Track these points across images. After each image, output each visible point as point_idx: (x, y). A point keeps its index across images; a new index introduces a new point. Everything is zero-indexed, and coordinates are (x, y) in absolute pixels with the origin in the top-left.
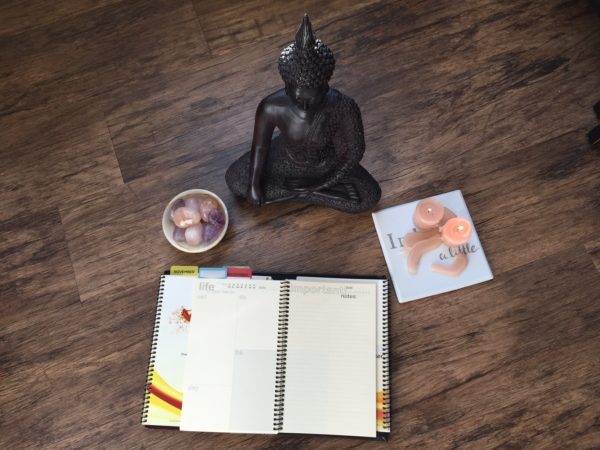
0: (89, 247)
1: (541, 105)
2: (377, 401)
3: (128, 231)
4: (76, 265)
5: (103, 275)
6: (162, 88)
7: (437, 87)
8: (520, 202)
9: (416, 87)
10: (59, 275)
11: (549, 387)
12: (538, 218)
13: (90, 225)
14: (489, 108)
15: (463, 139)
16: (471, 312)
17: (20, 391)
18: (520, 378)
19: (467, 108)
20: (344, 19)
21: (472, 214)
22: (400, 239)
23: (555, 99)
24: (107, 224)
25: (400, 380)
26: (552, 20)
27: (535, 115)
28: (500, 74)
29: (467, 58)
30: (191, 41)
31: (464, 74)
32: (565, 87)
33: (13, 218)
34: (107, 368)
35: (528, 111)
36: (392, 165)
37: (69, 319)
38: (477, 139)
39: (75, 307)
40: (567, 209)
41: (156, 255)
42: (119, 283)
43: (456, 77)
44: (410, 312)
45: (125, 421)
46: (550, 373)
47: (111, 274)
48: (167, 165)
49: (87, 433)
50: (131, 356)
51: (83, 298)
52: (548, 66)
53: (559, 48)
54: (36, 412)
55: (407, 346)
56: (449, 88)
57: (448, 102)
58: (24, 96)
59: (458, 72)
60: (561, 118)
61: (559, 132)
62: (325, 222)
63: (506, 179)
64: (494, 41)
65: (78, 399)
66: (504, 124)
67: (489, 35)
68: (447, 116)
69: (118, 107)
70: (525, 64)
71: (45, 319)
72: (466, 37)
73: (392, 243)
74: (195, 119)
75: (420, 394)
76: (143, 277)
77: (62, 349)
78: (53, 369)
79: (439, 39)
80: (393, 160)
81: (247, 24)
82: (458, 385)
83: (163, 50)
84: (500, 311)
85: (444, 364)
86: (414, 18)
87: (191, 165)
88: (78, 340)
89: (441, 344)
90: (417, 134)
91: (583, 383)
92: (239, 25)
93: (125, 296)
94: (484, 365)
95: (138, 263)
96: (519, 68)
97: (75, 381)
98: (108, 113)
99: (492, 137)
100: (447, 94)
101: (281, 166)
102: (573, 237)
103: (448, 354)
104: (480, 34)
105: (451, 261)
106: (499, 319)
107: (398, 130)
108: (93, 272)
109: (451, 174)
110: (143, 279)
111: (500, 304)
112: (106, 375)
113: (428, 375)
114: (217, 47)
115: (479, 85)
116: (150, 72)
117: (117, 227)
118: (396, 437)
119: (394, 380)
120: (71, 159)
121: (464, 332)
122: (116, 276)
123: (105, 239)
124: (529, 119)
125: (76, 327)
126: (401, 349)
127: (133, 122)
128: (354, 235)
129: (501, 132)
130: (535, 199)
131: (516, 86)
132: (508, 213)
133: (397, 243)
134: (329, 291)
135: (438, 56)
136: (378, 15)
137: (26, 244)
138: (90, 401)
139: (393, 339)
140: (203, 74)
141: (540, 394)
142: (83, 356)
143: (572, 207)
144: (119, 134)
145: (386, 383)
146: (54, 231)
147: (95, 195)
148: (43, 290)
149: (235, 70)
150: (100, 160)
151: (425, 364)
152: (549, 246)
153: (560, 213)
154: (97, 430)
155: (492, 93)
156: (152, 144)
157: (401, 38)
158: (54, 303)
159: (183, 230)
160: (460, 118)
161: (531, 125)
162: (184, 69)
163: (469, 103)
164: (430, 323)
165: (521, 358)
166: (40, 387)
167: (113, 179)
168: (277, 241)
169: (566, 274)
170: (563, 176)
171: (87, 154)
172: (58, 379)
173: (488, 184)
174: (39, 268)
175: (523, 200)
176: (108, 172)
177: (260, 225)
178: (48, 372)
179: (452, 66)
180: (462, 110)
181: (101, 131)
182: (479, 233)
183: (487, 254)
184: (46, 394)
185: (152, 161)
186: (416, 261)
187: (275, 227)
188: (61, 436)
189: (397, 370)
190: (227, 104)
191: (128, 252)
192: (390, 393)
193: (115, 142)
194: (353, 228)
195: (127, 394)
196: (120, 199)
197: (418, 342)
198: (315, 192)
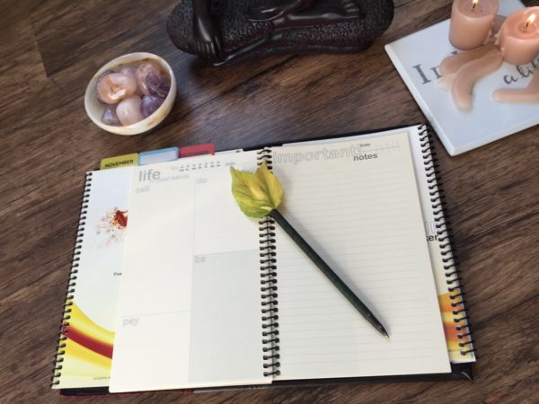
2: (442, 310)
3: (49, 130)
5: (14, 188)
22: (434, 69)
24: (22, 128)
41: (85, 153)
42: (34, 196)
44: (471, 167)
47: (25, 185)
48: (101, 48)
50: (44, 290)
55: (476, 219)
62: (317, 72)
73: (423, 75)
75: (516, 293)
76: (67, 183)
87: (131, 42)
93: (41, 211)
95: (60, 167)
98: (34, 10)
105: (524, 83)
110: (65, 187)
112: (8, 321)
113: (525, 259)
117: (36, 128)
118: (489, 371)
119: (466, 275)
122: (30, 187)
123: (21, 144)
126: (466, 226)
127: (60, 14)
133: (430, 75)
134: (334, 154)
139: (450, 211)
144: (42, 29)
145: (452, 278)
147: (11, 97)
150: (20, 59)
151: (516, 243)
156: (83, 29)
159: (114, 106)
164: (509, 179)
167: (34, 76)
168: (250, 109)
171: (6, 56)
176: (29, 69)
177: (224, 94)
181: (25, 30)
185: (83, 47)
186: (467, 90)
187: (247, 92)
189: (468, 258)
191: (48, 156)
192: (462, 294)
193: (39, 37)
194: (359, 72)
195: (36, 347)
196: (41, 96)
197: (495, 211)
198: (293, 18)
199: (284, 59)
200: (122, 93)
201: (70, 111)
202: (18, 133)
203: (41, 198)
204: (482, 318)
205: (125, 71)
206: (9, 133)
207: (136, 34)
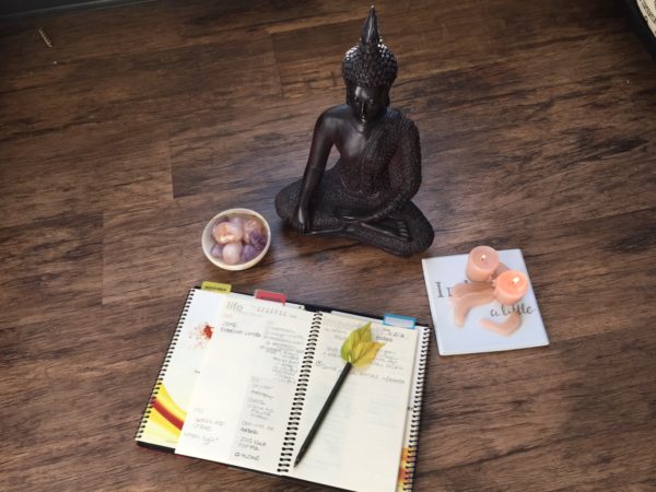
0: (124, 253)
1: (614, 180)
2: (402, 458)
3: (167, 243)
4: (106, 268)
5: (131, 282)
6: (231, 119)
7: (506, 150)
8: (586, 271)
9: (485, 147)
10: (87, 276)
11: (604, 475)
12: (603, 290)
13: (130, 232)
14: (559, 176)
15: (528, 202)
16: (520, 378)
17: (15, 386)
18: (571, 460)
19: (536, 173)
20: (419, 80)
21: (531, 276)
22: (448, 288)
23: (631, 176)
24: (146, 234)
25: (429, 440)
26: (632, 104)
27: (609, 189)
28: (573, 146)
29: (540, 128)
30: (266, 83)
31: (536, 142)
32: (642, 166)
33: (57, 216)
34: (111, 377)
35: (601, 183)
36: (450, 217)
37: (86, 320)
38: (543, 204)
39: (95, 309)
40: (638, 285)
41: (189, 270)
42: (146, 292)
43: (526, 144)
44: (450, 367)
45: (117, 435)
46: (606, 460)
47: (140, 282)
48: (220, 188)
49: (73, 442)
50: (140, 367)
51: (105, 301)
52: (626, 145)
53: (638, 130)
54: (25, 411)
55: (442, 404)
56: (518, 153)
57: (516, 165)
58: (97, 110)
59: (529, 139)
60: (637, 194)
61: (633, 208)
62: (371, 262)
63: (571, 246)
64: (570, 116)
65: (74, 403)
66: (575, 192)
67: (565, 110)
68: (513, 178)
69: (183, 130)
70: (600, 141)
71: (60, 316)
72: (541, 110)
73: (440, 291)
74: (255, 149)
75: (451, 460)
76: (171, 290)
77: (71, 350)
78: (56, 369)
79: (514, 108)
80: (452, 212)
81: (323, 75)
82: (497, 457)
83: (239, 87)
84: (552, 382)
85: (483, 431)
86: (489, 87)
87: (244, 190)
88: (89, 343)
89: (482, 408)
90: (480, 191)
91: (645, 478)
92: (316, 75)
93: (148, 306)
94: (530, 439)
95: (169, 275)
96: (594, 143)
97: (74, 384)
98: (174, 134)
99: (559, 204)
100: (515, 158)
101: (334, 195)
102: (643, 315)
103: (489, 420)
104: (556, 108)
105: (503, 319)
106: (552, 390)
107: (460, 185)
108: (121, 278)
109: (512, 233)
110: (171, 291)
111: (555, 374)
112: (108, 383)
113: (463, 440)
114: (290, 91)
115: (550, 153)
116: (222, 104)
117: (157, 238)
119: (423, 439)
120: (128, 171)
121: (509, 399)
122: (144, 285)
123: (142, 247)
124: (602, 191)
125: (89, 329)
126: (435, 406)
127: (196, 145)
128: (400, 279)
129: (570, 200)
130: (603, 270)
131: (589, 159)
132: (571, 280)
133: (445, 292)
135: (509, 123)
136: (452, 80)
137: (63, 241)
138: (84, 408)
139: (427, 393)
140: (272, 112)
141: (593, 482)
142: (91, 359)
143: (644, 284)
144: (177, 155)
145: (414, 439)
146: (93, 233)
147: (143, 205)
148: (66, 289)
149: (303, 112)
150: (155, 174)
151: (462, 427)
152: (615, 321)
153: (630, 288)
154: (84, 440)
155: (563, 162)
156: (209, 167)
157: (473, 103)
158: (74, 302)
160: (528, 181)
161: (603, 197)
162: (254, 105)
163: (538, 169)
164: (472, 383)
165: (574, 438)
166: (38, 385)
167: (164, 193)
168: (316, 274)
169: (633, 353)
170: (635, 251)
171: (144, 168)
172: (58, 379)
173: (552, 249)
174: (69, 266)
175: (590, 270)
176: (161, 186)
177: (303, 256)
178: (49, 371)
179: (523, 134)
180: (530, 175)
181: (162, 150)
182: (537, 296)
183: (544, 319)
184: (40, 393)
185: (206, 182)
186: (464, 313)
187: (318, 260)
188: (45, 441)
189: (429, 429)
190: (290, 140)
191: (162, 264)
192: (416, 451)
193: (174, 161)
194: (400, 271)
195: (125, 407)
196: (166, 213)
197: (455, 402)
198: (364, 225)
199: (351, 243)
200: (231, 238)
201: (185, 233)
202: (143, 237)
203: (150, 296)
204: (425, 470)
205: (236, 220)
206: (134, 235)
207: (249, 185)
